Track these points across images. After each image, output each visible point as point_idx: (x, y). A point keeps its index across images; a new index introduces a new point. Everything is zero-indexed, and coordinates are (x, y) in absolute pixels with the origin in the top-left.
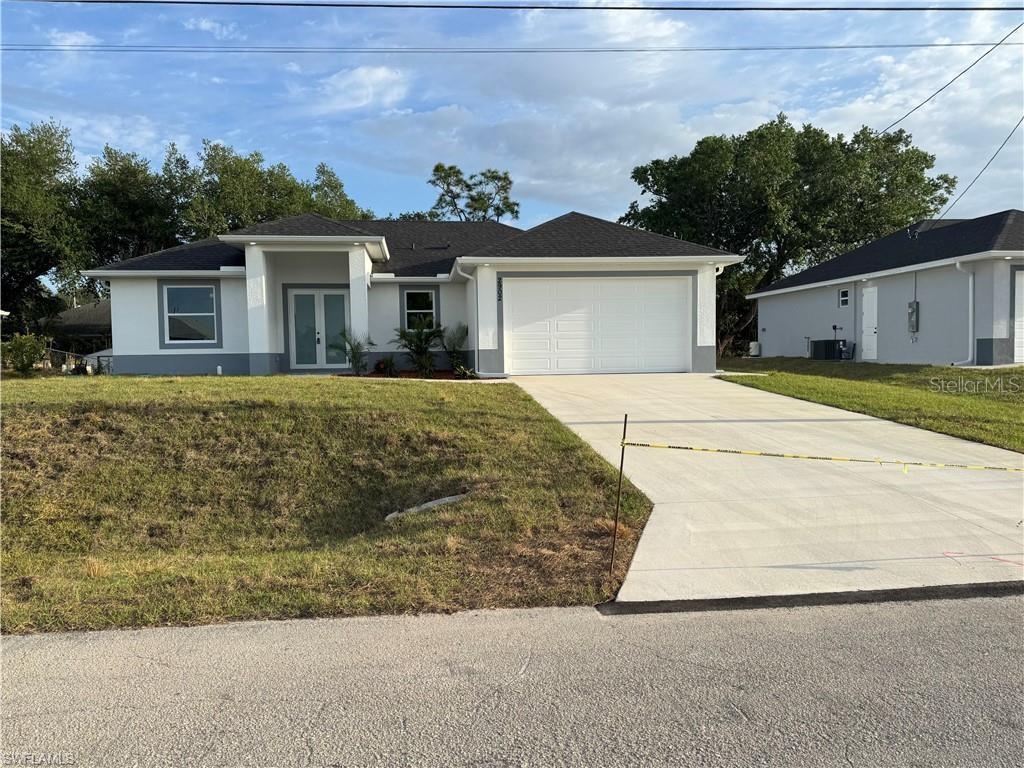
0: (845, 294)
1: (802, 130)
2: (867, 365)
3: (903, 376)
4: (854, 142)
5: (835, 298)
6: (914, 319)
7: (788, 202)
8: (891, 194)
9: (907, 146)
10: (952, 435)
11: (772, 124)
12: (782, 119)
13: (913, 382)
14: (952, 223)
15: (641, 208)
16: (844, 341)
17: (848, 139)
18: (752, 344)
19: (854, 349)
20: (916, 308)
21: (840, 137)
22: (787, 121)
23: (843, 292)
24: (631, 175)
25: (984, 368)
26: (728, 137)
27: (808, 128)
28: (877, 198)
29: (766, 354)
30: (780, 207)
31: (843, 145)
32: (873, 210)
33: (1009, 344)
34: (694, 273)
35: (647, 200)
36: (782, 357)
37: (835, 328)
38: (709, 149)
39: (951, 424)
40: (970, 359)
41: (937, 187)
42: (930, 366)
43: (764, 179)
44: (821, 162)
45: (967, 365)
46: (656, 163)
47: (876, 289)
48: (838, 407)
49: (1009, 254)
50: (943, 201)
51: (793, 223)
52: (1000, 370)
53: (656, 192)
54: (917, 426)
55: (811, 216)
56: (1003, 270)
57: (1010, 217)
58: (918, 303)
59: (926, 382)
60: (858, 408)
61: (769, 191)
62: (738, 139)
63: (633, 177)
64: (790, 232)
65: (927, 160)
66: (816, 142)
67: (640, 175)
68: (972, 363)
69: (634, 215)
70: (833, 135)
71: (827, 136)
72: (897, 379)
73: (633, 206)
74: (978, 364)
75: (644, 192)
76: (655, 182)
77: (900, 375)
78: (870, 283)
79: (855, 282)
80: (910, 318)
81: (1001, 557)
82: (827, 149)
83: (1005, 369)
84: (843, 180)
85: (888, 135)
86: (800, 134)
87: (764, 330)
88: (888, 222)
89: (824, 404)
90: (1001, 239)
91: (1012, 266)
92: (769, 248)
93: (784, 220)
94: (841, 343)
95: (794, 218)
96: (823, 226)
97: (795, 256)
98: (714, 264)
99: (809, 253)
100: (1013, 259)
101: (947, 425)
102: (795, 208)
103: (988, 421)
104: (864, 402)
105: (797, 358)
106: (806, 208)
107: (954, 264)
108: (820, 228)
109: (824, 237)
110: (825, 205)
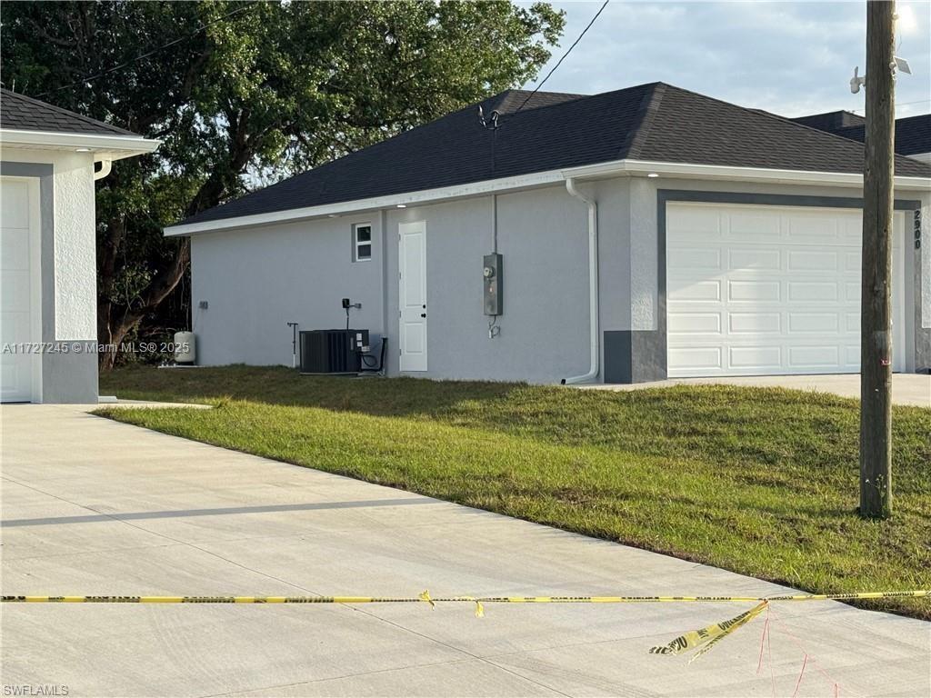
0: (365, 234)
2: (408, 383)
3: (477, 405)
5: (345, 241)
6: (493, 289)
7: (248, 30)
8: (449, 34)
10: (566, 528)
13: (495, 419)
14: (556, 101)
16: (365, 333)
18: (180, 337)
19: (383, 349)
20: (497, 267)
23: (361, 230)
25: (617, 388)
30: (233, 38)
32: (417, 62)
33: (658, 339)
34: (44, 171)
37: (346, 304)
39: (561, 504)
40: (593, 371)
41: (531, 27)
42: (524, 385)
45: (589, 383)
47: (423, 225)
48: (351, 475)
49: (655, 168)
50: (542, 57)
51: (261, 77)
52: (644, 391)
54: (501, 510)
55: (297, 63)
56: (644, 198)
57: (656, 96)
58: (500, 258)
59: (516, 418)
60: (391, 476)
64: (253, 94)
68: (597, 380)
72: (465, 412)
74: (607, 381)
78: (412, 213)
79: (385, 210)
80: (487, 287)
83: (653, 391)
87: (204, 305)
88: (446, 88)
89: (326, 470)
90: (641, 137)
91: (660, 191)
92: (213, 126)
93: (241, 69)
94: (359, 337)
95: (263, 64)
96: (320, 88)
97: (265, 147)
98: (91, 153)
99: (293, 144)
100: (663, 178)
101: (556, 507)
102: (264, 44)
103: (626, 497)
104: (403, 462)
105: (272, 368)
106: (285, 47)
107: (564, 183)
108: (314, 91)
109: (322, 110)
110: (324, 43)
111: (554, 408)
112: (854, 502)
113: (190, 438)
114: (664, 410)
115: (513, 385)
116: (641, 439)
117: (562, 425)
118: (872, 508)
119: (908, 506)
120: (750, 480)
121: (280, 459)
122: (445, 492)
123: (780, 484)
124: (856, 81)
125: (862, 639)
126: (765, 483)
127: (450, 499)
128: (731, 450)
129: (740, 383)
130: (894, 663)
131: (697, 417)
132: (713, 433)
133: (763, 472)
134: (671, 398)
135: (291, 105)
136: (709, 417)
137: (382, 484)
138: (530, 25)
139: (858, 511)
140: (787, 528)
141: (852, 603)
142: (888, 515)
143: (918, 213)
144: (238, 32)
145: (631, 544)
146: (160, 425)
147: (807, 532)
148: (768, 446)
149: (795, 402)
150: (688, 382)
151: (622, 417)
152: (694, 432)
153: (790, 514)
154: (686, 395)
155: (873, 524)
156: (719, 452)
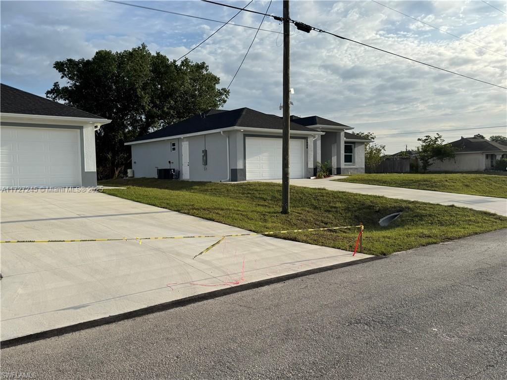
0: (174, 145)
1: (156, 55)
3: (198, 187)
4: (181, 66)
5: (169, 147)
6: (205, 158)
7: (148, 93)
8: (200, 96)
9: (206, 71)
10: (203, 218)
11: (138, 49)
12: (144, 47)
13: (201, 191)
14: (222, 112)
15: (61, 87)
16: (174, 170)
17: (179, 63)
18: (129, 171)
19: (179, 174)
20: (205, 152)
21: (175, 61)
22: (147, 48)
23: (173, 144)
24: (53, 66)
25: (233, 183)
26: (114, 52)
27: (158, 54)
28: (194, 96)
29: (137, 176)
30: (144, 95)
31: (176, 66)
32: (192, 102)
33: (244, 171)
34: (81, 128)
35: (65, 83)
36: (145, 178)
37: (170, 162)
38: (102, 57)
40: (228, 179)
41: (221, 94)
42: (211, 182)
43: (134, 78)
44: (166, 73)
45: (227, 181)
46: (70, 61)
47: (188, 142)
48: (154, 205)
49: (242, 129)
50: (225, 101)
51: (151, 105)
52: (239, 183)
53: (70, 78)
54: (188, 214)
55: (161, 102)
56: (240, 137)
57: (244, 111)
58: (206, 151)
59: (207, 190)
60: (164, 205)
61: (137, 86)
62: (120, 54)
63: (55, 67)
64: (149, 109)
65: (216, 80)
66: (162, 62)
67: (59, 66)
68: (229, 181)
69: (56, 91)
70: (171, 60)
71: (168, 60)
72: (195, 189)
73: (56, 85)
74: (232, 181)
75: (62, 77)
76: (69, 72)
77: (196, 187)
78: (185, 139)
79: (178, 139)
80: (203, 158)
81: (195, 283)
82: (168, 67)
83: (241, 183)
84: (175, 84)
85: (198, 64)
86: (153, 57)
87: (135, 163)
88: (199, 109)
89: (148, 204)
90: (239, 121)
91: (244, 134)
92: (141, 118)
93: (146, 103)
94: (172, 170)
95: (152, 101)
96: (167, 108)
97: (154, 122)
98: (93, 123)
99: (162, 122)
100: (244, 131)
101: (202, 212)
102: (152, 97)
103: (222, 209)
104: (168, 202)
105: (151, 178)
106: (159, 98)
107: (220, 132)
108: (165, 109)
109: (168, 114)
110: (168, 97)
111: (216, 188)
112: (281, 210)
113: (116, 196)
114: (242, 188)
115: (208, 182)
116: (235, 195)
117: (217, 192)
118: (285, 212)
119: (294, 210)
120: (259, 205)
121: (137, 202)
122: (176, 209)
123: (266, 206)
124: (281, 107)
125: (264, 244)
126: (262, 206)
127: (176, 211)
128: (256, 198)
129: (262, 181)
130: (270, 250)
131: (250, 190)
132: (253, 194)
133: (262, 203)
134: (245, 185)
135: (159, 113)
136: (253, 190)
137: (161, 207)
138: (221, 93)
139: (281, 212)
140: (262, 217)
141: (266, 235)
142: (288, 213)
143: (307, 140)
144: (145, 94)
145: (217, 222)
146: (109, 193)
147: (267, 218)
148: (265, 197)
149: (274, 186)
150: (250, 181)
151: (232, 190)
152: (249, 193)
153: (264, 213)
154: (249, 184)
155: (284, 215)
156: (253, 198)
